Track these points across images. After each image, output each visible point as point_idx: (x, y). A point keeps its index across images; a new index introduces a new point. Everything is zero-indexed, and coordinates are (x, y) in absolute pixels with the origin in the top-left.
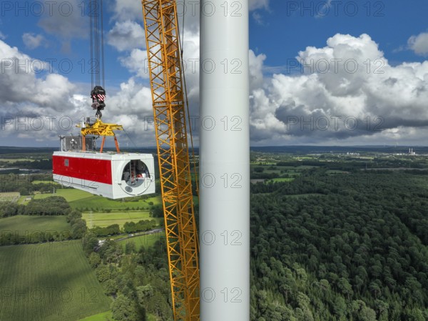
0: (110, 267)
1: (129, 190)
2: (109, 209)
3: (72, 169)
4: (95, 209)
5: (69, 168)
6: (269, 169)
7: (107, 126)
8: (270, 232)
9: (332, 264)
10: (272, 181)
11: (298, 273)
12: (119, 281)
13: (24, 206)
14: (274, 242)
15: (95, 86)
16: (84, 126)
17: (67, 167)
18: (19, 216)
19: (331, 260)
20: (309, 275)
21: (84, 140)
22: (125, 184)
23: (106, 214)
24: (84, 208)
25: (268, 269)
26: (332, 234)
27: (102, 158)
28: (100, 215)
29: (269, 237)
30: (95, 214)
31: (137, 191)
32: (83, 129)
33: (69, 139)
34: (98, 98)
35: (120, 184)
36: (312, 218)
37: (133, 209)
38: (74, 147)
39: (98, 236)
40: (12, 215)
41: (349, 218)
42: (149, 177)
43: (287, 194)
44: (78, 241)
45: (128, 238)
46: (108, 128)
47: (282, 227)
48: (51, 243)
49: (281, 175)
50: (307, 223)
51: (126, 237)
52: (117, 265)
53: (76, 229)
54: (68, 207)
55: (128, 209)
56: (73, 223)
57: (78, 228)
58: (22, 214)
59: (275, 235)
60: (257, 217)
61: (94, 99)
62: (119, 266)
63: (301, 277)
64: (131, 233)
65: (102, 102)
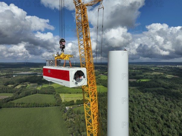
0: (71, 120)
1: (76, 83)
2: (70, 92)
3: (51, 74)
4: (65, 92)
5: (50, 73)
6: (139, 74)
7: (66, 56)
8: (139, 109)
9: (170, 129)
10: (140, 81)
11: (153, 132)
12: (74, 128)
13: (39, 90)
14: (141, 114)
15: (61, 38)
16: (56, 56)
17: (49, 73)
18: (37, 94)
19: (169, 127)
20: (158, 134)
21: (56, 61)
22: (75, 81)
23: (69, 94)
24: (61, 92)
25: (138, 129)
26: (170, 112)
27: (65, 70)
28: (67, 95)
29: (139, 111)
30: (65, 94)
31: (80, 84)
32: (56, 57)
33: (50, 61)
34: (62, 44)
35: (73, 81)
36: (159, 102)
37: (80, 93)
38: (52, 65)
39: (66, 105)
40: (35, 94)
41: (178, 103)
42: (85, 78)
43: (147, 88)
44: (58, 107)
45: (78, 106)
46: (67, 57)
47: (144, 106)
48: (48, 107)
49: (144, 77)
50: (157, 105)
51: (77, 106)
52: (73, 119)
53: (58, 102)
54: (55, 91)
55: (78, 93)
56: (57, 99)
57: (58, 101)
58: (38, 93)
59: (142, 110)
60: (133, 100)
61: (61, 44)
62: (74, 120)
63: (154, 134)
64: (79, 104)
65: (64, 45)
